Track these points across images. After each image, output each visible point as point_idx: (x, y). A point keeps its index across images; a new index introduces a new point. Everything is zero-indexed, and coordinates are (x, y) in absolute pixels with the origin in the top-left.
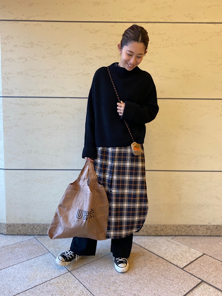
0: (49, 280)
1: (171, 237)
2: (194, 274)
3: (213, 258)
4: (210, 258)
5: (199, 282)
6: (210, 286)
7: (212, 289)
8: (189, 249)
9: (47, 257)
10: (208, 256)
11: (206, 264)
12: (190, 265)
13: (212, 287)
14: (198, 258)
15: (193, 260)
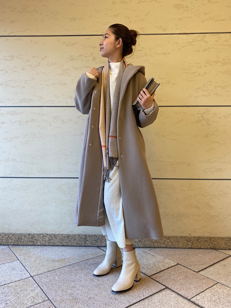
0: (8, 284)
1: (148, 249)
2: (160, 282)
3: (187, 268)
4: (183, 267)
5: (162, 289)
6: (172, 292)
7: (174, 295)
8: (164, 259)
9: (13, 264)
10: (181, 266)
11: (176, 273)
12: (159, 273)
13: (174, 293)
14: (170, 267)
15: (164, 269)
